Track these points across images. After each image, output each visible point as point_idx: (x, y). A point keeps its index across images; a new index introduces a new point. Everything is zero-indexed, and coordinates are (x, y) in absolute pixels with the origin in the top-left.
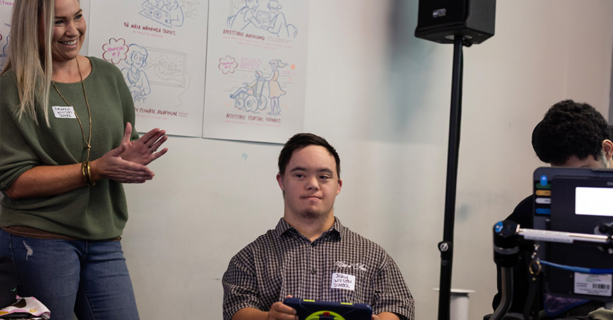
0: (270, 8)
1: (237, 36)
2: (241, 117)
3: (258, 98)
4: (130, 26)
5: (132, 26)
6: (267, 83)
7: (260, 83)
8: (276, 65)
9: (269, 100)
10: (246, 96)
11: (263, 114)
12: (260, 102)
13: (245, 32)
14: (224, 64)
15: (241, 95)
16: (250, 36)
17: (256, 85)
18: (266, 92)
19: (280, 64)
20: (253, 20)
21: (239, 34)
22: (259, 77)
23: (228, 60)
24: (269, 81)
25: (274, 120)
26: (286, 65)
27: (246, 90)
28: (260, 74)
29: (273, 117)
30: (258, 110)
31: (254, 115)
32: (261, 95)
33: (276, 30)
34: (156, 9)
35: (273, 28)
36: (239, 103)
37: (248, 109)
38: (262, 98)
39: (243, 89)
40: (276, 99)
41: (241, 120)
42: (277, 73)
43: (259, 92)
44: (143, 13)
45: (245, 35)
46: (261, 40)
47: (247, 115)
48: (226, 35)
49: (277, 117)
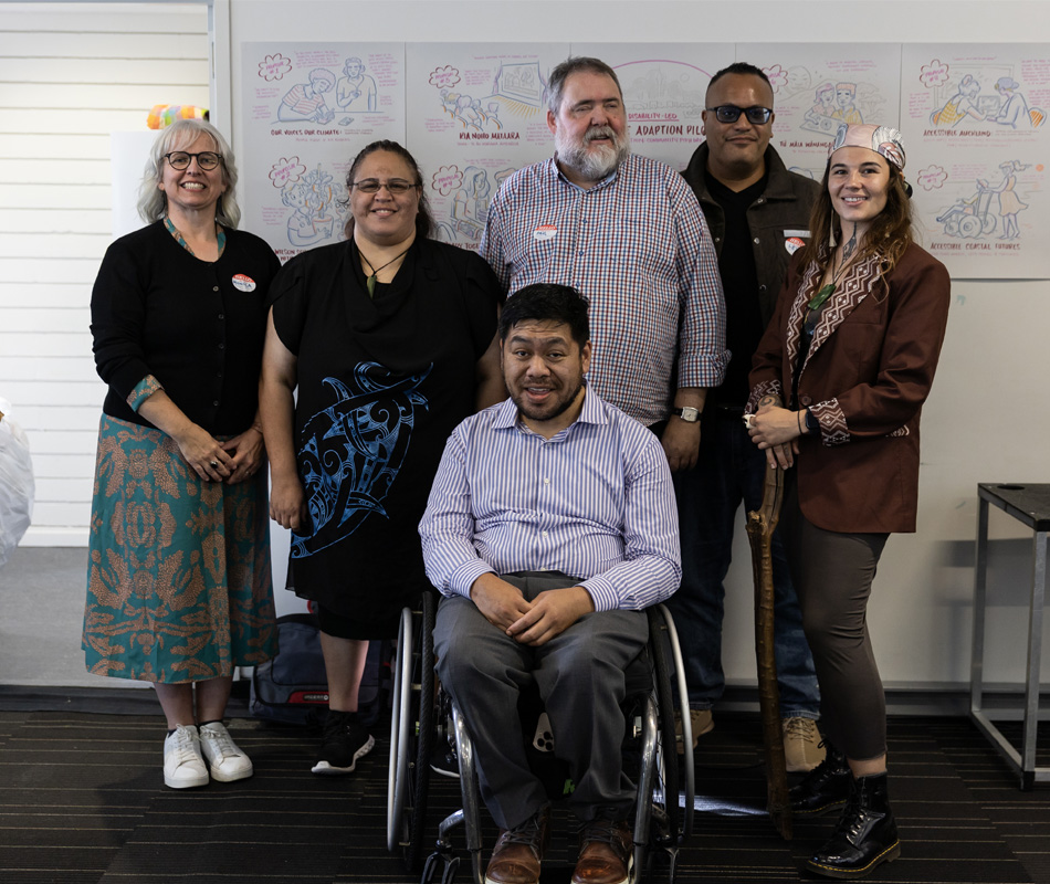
0: (999, 90)
1: (945, 137)
2: (953, 246)
3: (982, 218)
4: (788, 144)
5: (792, 145)
6: (995, 196)
7: (985, 198)
8: (1011, 168)
9: (1000, 219)
10: (961, 217)
11: (992, 240)
12: (984, 223)
13: (959, 129)
14: (925, 177)
15: (954, 217)
16: (967, 133)
17: (979, 200)
18: (994, 208)
19: (1017, 167)
20: (972, 110)
21: (948, 133)
22: (982, 188)
23: (933, 171)
24: (999, 193)
25: (1009, 247)
26: (1027, 166)
27: (961, 209)
28: (985, 184)
29: (1007, 242)
30: (982, 235)
31: (974, 242)
32: (986, 213)
33: (1009, 119)
34: (823, 118)
35: (1005, 117)
36: (951, 228)
37: (965, 233)
38: (989, 217)
39: (956, 208)
40: (1012, 217)
41: (955, 251)
42: (1012, 180)
43: (982, 208)
44: (806, 126)
45: (958, 133)
46: (985, 137)
47: (963, 242)
48: (929, 137)
49: (1015, 242)
